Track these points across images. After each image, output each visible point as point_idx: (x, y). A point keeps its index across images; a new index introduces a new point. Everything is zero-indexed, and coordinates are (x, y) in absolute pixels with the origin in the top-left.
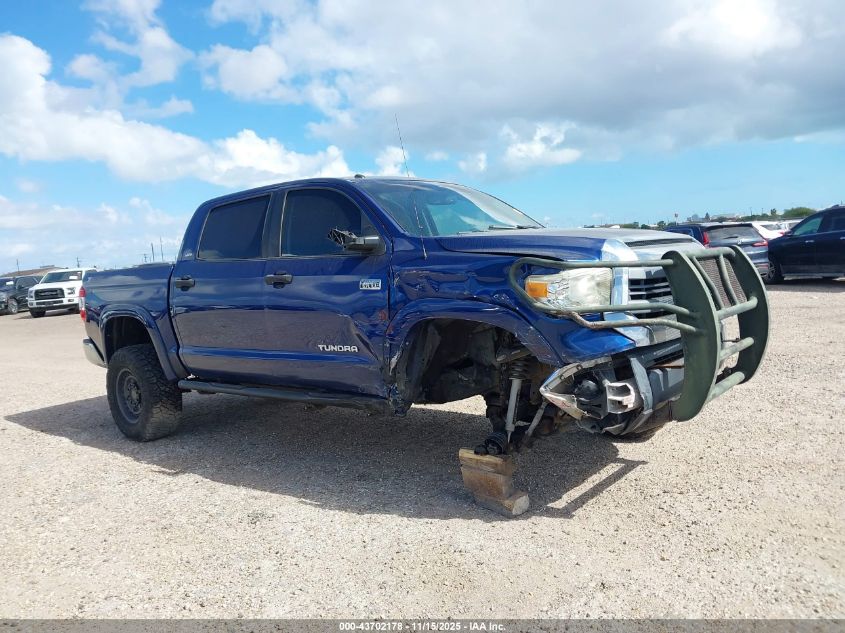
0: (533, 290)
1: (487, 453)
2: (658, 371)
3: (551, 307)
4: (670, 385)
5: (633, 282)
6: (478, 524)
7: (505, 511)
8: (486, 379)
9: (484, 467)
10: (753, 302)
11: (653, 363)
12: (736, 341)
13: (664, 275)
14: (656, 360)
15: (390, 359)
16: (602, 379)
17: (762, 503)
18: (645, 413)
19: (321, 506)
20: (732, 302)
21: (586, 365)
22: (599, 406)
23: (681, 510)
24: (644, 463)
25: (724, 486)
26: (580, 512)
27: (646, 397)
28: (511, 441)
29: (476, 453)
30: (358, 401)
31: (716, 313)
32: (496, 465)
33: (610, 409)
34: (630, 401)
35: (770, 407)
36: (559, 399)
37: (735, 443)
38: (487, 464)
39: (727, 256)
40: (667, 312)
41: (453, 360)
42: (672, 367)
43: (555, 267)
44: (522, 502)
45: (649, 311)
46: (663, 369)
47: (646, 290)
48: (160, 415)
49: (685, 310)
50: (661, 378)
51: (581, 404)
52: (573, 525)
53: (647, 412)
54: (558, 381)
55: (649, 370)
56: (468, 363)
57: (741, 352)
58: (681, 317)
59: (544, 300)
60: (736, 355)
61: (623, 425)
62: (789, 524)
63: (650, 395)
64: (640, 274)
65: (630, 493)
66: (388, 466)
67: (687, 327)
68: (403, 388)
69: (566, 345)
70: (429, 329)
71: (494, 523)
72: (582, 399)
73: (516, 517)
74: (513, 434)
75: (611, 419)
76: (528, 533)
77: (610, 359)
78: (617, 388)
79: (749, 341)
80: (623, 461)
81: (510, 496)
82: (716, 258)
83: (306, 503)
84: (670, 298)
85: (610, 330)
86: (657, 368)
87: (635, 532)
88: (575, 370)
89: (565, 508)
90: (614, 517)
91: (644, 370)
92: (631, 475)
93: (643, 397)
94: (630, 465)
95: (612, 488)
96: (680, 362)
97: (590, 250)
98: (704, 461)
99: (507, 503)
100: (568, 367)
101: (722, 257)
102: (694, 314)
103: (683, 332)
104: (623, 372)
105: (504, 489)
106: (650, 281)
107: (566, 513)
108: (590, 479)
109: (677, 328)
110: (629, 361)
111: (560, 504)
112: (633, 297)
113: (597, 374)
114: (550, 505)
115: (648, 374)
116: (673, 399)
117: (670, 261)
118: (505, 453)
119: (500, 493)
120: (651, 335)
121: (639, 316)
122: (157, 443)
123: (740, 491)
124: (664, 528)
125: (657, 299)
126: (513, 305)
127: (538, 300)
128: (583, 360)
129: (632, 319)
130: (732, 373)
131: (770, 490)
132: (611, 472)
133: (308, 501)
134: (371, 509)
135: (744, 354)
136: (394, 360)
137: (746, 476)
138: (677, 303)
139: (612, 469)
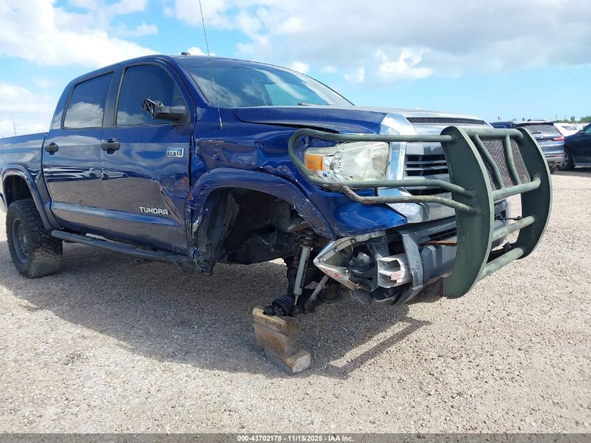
0: (310, 163)
1: (273, 314)
2: (432, 248)
3: (326, 180)
4: (443, 262)
5: (410, 158)
6: (260, 380)
7: (286, 368)
8: (286, 244)
9: (271, 327)
10: (536, 183)
11: (429, 239)
12: (518, 219)
13: (442, 152)
14: (431, 236)
15: (193, 222)
16: (374, 253)
17: (528, 375)
18: (415, 289)
19: (133, 351)
20: (515, 183)
21: (362, 238)
22: (371, 279)
23: (451, 378)
24: (428, 323)
25: (496, 353)
26: (356, 372)
27: (416, 273)
28: (297, 304)
29: (264, 313)
30: (172, 258)
31: (492, 193)
32: (280, 325)
33: (380, 283)
34: (399, 277)
35: (549, 274)
36: (333, 271)
37: (513, 308)
38: (274, 324)
39: (514, 138)
40: (441, 190)
41: (257, 226)
42: (446, 244)
43: (331, 140)
44: (304, 360)
45: (425, 187)
46: (437, 246)
47: (424, 166)
48: (41, 257)
49: (460, 189)
50: (434, 254)
51: (353, 276)
52: (346, 387)
53: (416, 288)
54: (332, 254)
55: (421, 246)
56: (271, 229)
57: (521, 230)
58: (456, 196)
59: (321, 173)
60: (517, 233)
61: (393, 298)
62: (550, 401)
63: (420, 272)
64: (418, 149)
65: (408, 356)
66: (209, 313)
67: (461, 205)
68: (204, 250)
69: (338, 219)
70: (228, 198)
71: (274, 380)
72: (356, 271)
73: (295, 375)
74: (300, 297)
75: (381, 292)
76: (300, 393)
77: (383, 234)
78: (389, 263)
79: (529, 220)
80: (411, 320)
81: (294, 354)
82: (503, 138)
83: (121, 346)
84: (447, 176)
85: (383, 205)
86: (431, 244)
87: (400, 401)
88: (349, 243)
89: (345, 367)
90: (386, 380)
91: (416, 247)
92: (414, 336)
93: (412, 273)
94: (416, 324)
95: (392, 348)
96: (454, 240)
97: (369, 125)
98: (482, 325)
99: (289, 361)
100: (342, 240)
101: (508, 139)
102: (469, 193)
103: (457, 209)
104: (396, 248)
105: (286, 349)
106: (429, 157)
107: (342, 373)
108: (375, 338)
109: (451, 206)
110: (401, 237)
111: (340, 363)
112: (410, 174)
113: (371, 247)
114: (332, 363)
115: (420, 251)
116: (445, 276)
117: (448, 137)
118: (290, 315)
119: (283, 351)
120: (425, 211)
121: (414, 192)
122: (41, 280)
123: (509, 360)
124: (429, 398)
125: (435, 176)
126: (293, 177)
127: (315, 173)
128: (355, 234)
129: (407, 195)
130: (512, 249)
131: (538, 361)
132: (397, 331)
133: (125, 344)
134: (173, 357)
135: (524, 232)
136: (196, 224)
137: (517, 343)
138: (453, 181)
139: (398, 327)
